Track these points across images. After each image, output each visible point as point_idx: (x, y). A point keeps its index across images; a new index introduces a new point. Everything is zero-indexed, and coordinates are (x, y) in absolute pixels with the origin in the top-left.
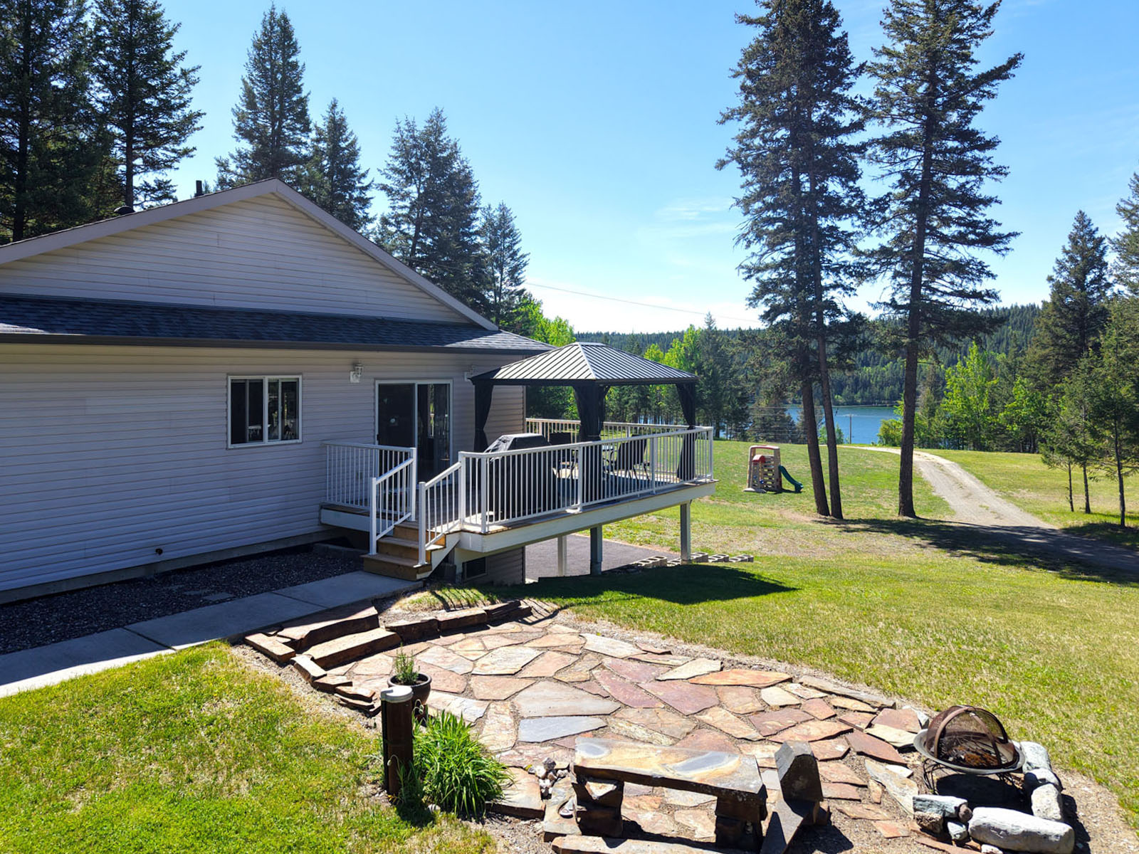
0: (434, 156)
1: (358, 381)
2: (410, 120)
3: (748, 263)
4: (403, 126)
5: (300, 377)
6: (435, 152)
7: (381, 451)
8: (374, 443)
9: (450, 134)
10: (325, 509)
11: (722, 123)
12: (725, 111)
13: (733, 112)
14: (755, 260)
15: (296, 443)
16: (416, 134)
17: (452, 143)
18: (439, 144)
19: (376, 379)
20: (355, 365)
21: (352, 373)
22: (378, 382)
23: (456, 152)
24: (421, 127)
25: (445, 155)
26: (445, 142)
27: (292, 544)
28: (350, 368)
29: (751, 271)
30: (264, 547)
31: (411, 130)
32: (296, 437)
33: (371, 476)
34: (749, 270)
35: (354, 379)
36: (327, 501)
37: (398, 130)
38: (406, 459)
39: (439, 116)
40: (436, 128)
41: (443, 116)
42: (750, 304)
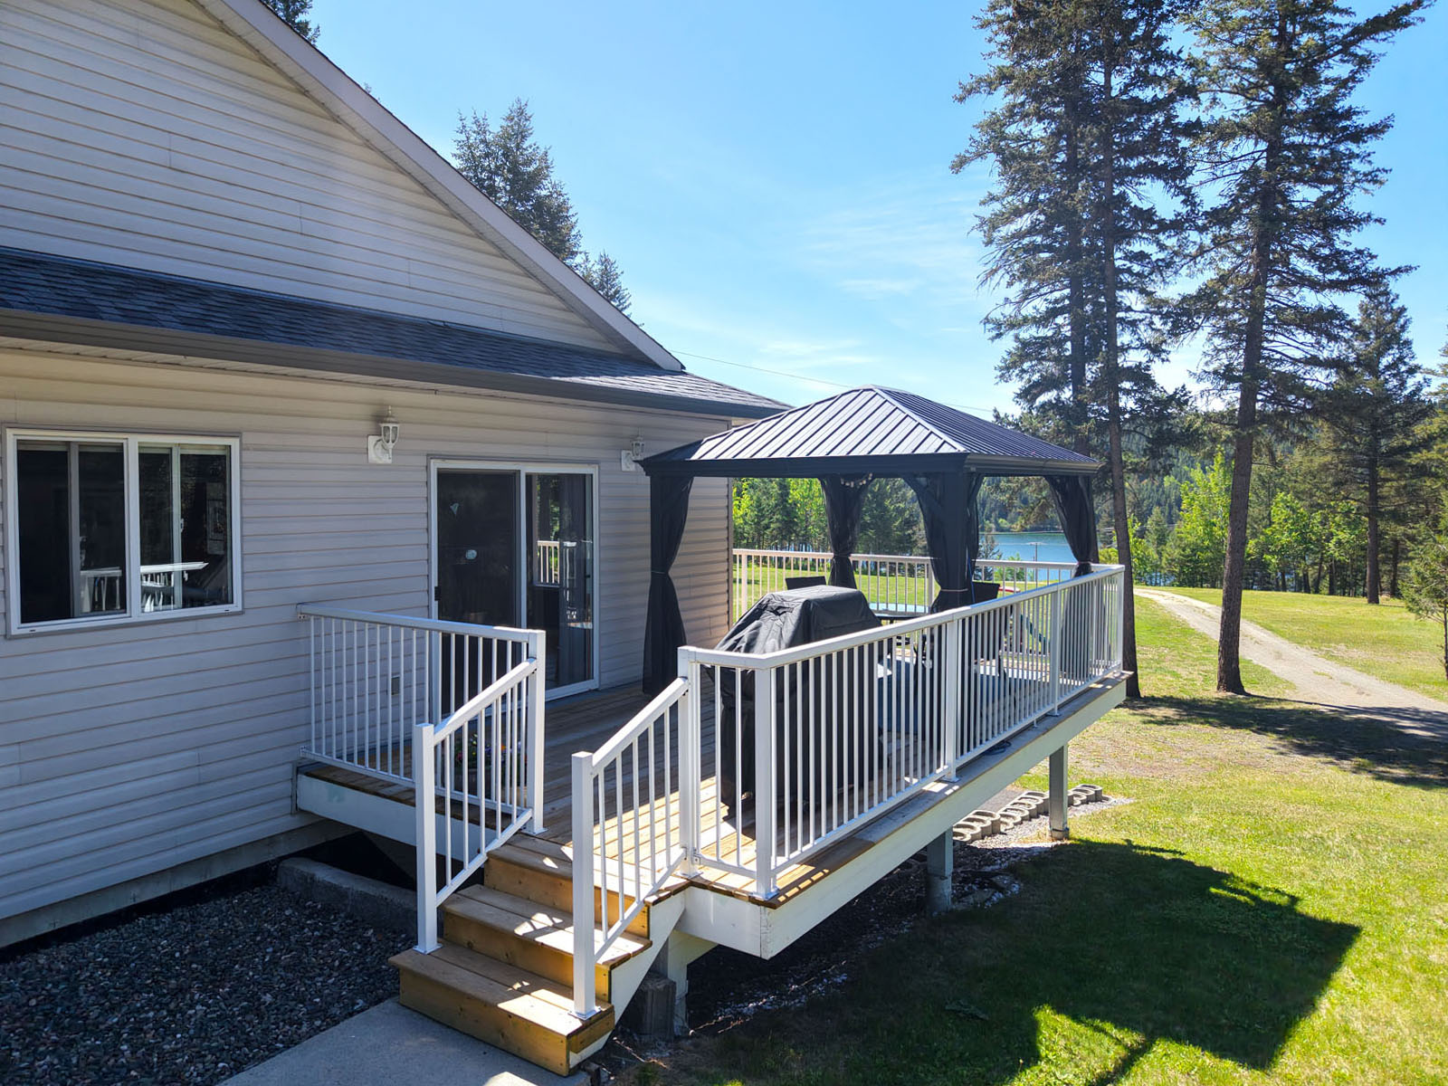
0: (514, 170)
1: (386, 459)
2: (480, 116)
3: (996, 315)
4: (469, 123)
5: (234, 443)
6: (515, 164)
7: (446, 638)
8: (429, 617)
9: (538, 140)
10: (308, 774)
11: (962, 99)
12: (967, 81)
13: (980, 81)
14: (1009, 310)
15: (227, 614)
16: (489, 137)
17: (541, 151)
18: (522, 154)
19: (431, 456)
20: (379, 419)
21: (372, 440)
22: (435, 465)
23: (547, 167)
24: (495, 127)
25: (531, 169)
26: (530, 150)
27: (219, 871)
28: (366, 426)
29: (1000, 328)
30: (135, 891)
31: (482, 130)
32: (227, 599)
33: (420, 720)
34: (999, 325)
35: (378, 454)
36: (313, 755)
37: (463, 130)
38: (516, 661)
39: (521, 112)
40: (517, 130)
41: (528, 111)
42: (1002, 376)
